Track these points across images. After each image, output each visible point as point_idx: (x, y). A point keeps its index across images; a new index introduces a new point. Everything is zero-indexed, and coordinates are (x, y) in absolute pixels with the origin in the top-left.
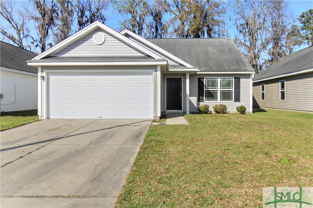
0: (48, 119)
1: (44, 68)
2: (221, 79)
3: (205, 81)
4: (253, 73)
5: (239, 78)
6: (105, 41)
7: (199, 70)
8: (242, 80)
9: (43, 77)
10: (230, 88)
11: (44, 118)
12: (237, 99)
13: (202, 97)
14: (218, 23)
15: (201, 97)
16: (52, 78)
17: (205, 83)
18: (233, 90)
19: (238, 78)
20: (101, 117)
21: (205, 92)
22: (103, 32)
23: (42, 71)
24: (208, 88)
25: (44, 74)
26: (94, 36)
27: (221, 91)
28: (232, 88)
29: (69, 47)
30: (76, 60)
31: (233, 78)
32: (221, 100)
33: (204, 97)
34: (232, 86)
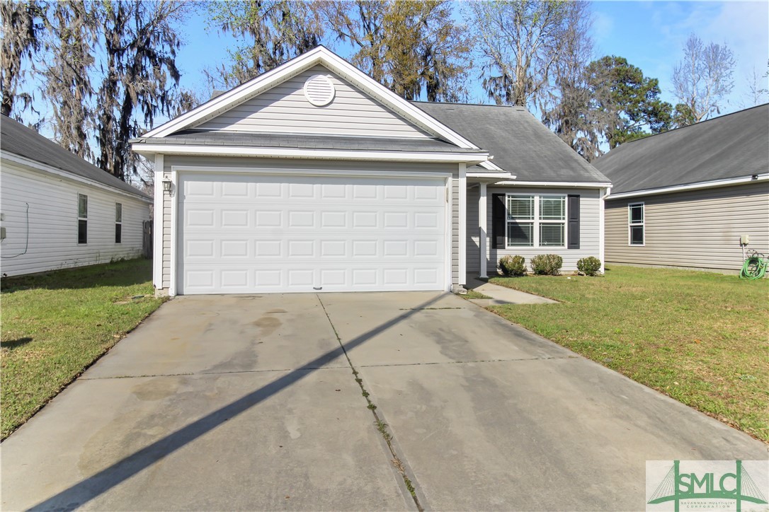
0: (178, 295)
1: (170, 159)
2: (540, 197)
3: (507, 201)
4: (609, 186)
5: (578, 196)
6: (335, 97)
7: (515, 177)
8: (584, 202)
9: (170, 184)
10: (560, 219)
11: (172, 292)
12: (574, 243)
13: (501, 237)
14: (451, 72)
15: (498, 238)
16: (189, 186)
17: (506, 207)
18: (566, 221)
19: (575, 196)
20: (321, 288)
21: (508, 227)
22: (329, 76)
23: (167, 168)
24: (513, 218)
25: (173, 176)
26: (307, 83)
27: (540, 224)
28: (564, 219)
29: (240, 109)
30: (267, 143)
31: (566, 195)
32: (540, 245)
33: (506, 238)
34: (564, 215)
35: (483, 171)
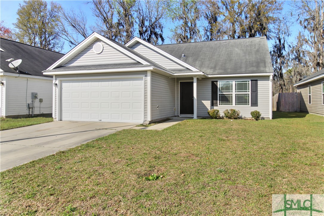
0: (61, 120)
1: (57, 76)
2: (236, 82)
5: (257, 80)
6: (103, 50)
8: (259, 83)
9: (56, 84)
10: (247, 92)
11: (58, 120)
13: (215, 101)
15: (214, 101)
16: (64, 85)
18: (250, 93)
19: (255, 80)
20: (101, 120)
21: (219, 96)
23: (56, 79)
24: (222, 92)
26: (94, 46)
27: (236, 94)
31: (250, 80)
32: (236, 105)
33: (218, 101)
34: (249, 90)
35: (191, 72)
